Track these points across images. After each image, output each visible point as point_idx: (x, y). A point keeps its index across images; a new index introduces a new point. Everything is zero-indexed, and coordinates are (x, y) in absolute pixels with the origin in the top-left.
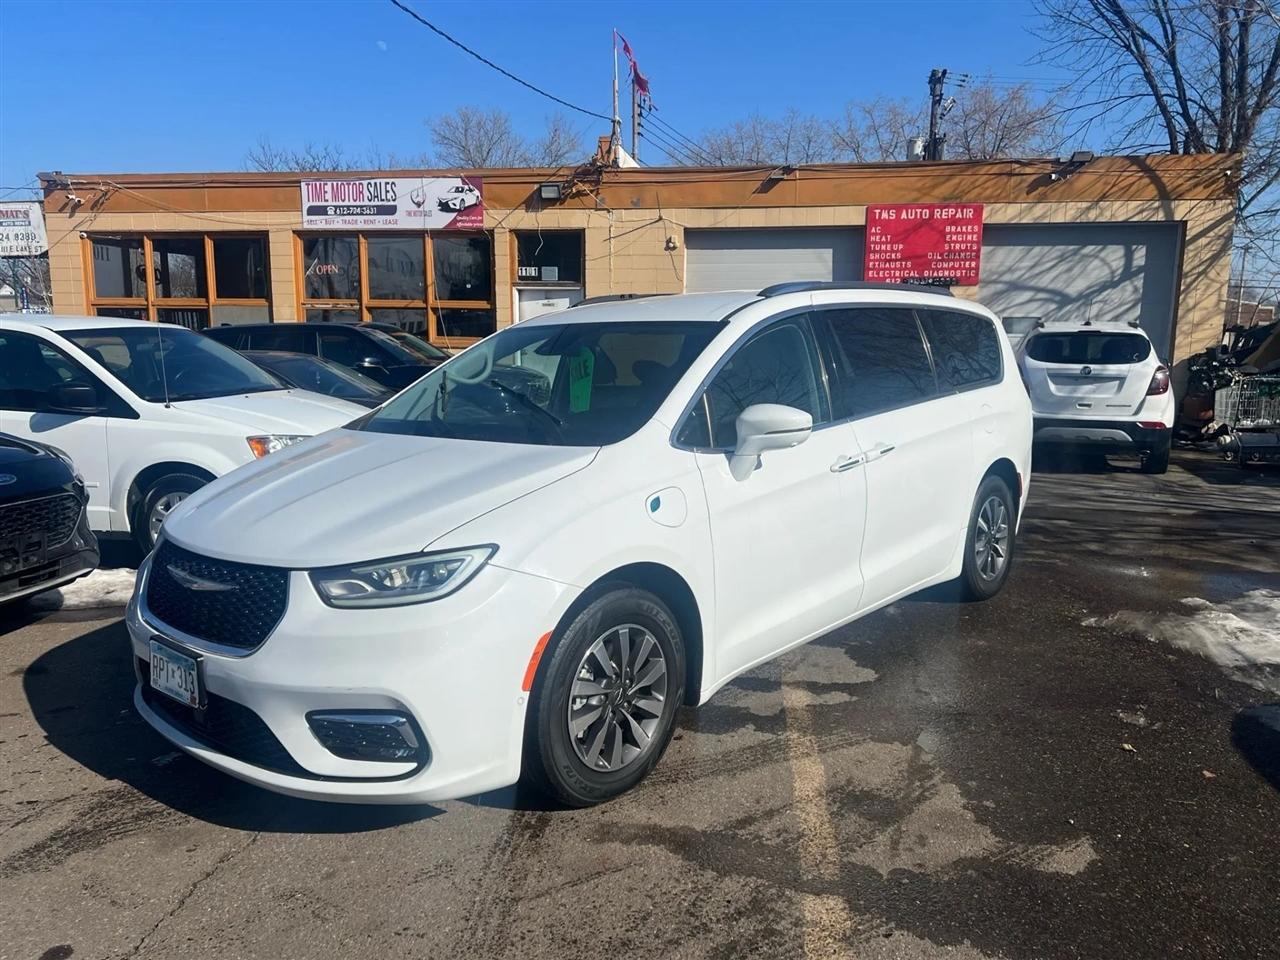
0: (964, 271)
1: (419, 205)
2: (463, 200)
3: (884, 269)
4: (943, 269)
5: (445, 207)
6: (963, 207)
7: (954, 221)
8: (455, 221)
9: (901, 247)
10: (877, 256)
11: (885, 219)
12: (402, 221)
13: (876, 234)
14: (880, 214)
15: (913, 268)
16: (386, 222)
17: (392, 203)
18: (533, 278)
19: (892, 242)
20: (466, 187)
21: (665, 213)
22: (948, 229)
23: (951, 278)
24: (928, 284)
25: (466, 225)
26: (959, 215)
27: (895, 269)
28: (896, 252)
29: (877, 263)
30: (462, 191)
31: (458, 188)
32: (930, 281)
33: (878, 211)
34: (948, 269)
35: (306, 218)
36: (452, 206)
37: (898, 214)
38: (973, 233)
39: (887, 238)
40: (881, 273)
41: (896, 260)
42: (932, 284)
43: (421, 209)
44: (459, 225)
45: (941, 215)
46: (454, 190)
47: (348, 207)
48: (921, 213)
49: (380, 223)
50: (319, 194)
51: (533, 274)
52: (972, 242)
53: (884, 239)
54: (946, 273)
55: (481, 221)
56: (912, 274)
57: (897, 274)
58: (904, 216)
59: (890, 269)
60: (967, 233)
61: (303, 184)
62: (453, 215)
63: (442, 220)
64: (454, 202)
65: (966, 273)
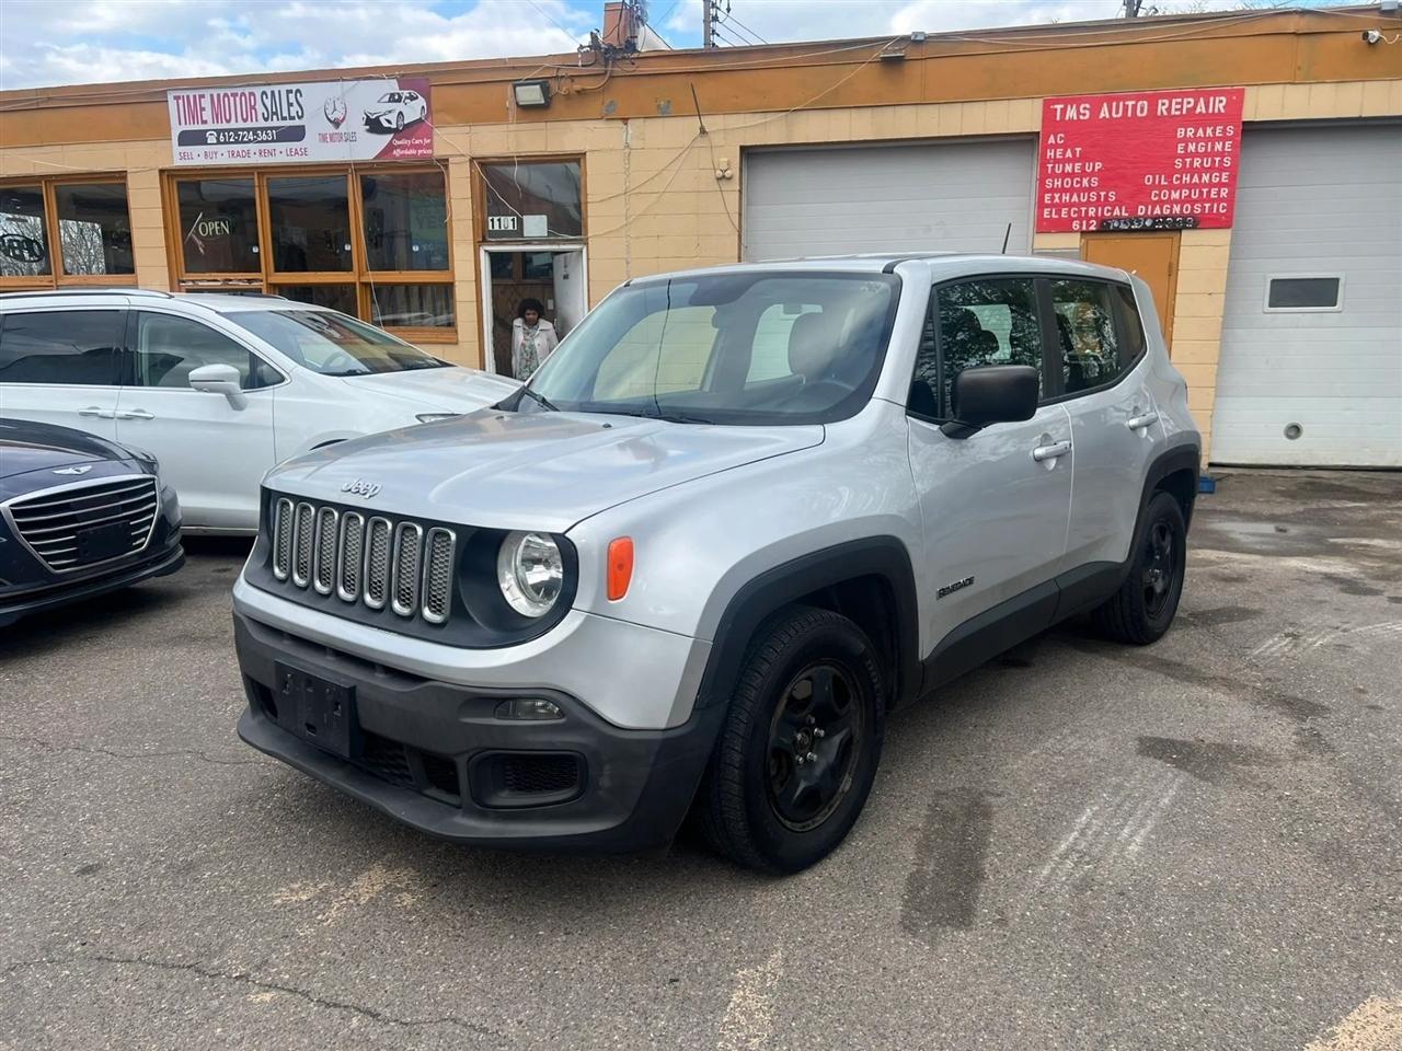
0: (1207, 205)
1: (337, 124)
2: (401, 113)
3: (1070, 205)
4: (1171, 202)
5: (374, 125)
6: (1207, 95)
7: (1192, 119)
8: (390, 147)
9: (1098, 165)
10: (1058, 183)
11: (1071, 120)
12: (316, 150)
13: (1056, 146)
14: (1064, 111)
15: (1119, 203)
16: (290, 153)
17: (297, 122)
18: (506, 233)
19: (1084, 158)
20: (406, 93)
21: (708, 121)
22: (1181, 133)
23: (1185, 217)
24: (1144, 230)
25: (406, 152)
26: (1201, 108)
27: (1088, 204)
28: (1092, 174)
29: (1057, 196)
30: (399, 100)
31: (392, 95)
32: (1148, 223)
33: (1059, 107)
34: (1181, 202)
35: (177, 149)
36: (386, 124)
37: (1095, 110)
38: (1224, 139)
39: (1074, 153)
40: (1064, 211)
41: (1090, 189)
42: (1152, 230)
43: (342, 128)
44: (397, 153)
45: (1169, 109)
46: (387, 99)
47: (236, 131)
48: (1134, 107)
49: (282, 154)
50: (194, 113)
51: (511, 228)
52: (1222, 154)
53: (1069, 154)
54: (1177, 209)
55: (430, 146)
56: (1117, 212)
57: (1092, 213)
58: (1104, 113)
59: (1080, 204)
60: (1214, 139)
61: (170, 97)
62: (389, 137)
63: (369, 148)
64: (387, 117)
65: (1211, 208)
